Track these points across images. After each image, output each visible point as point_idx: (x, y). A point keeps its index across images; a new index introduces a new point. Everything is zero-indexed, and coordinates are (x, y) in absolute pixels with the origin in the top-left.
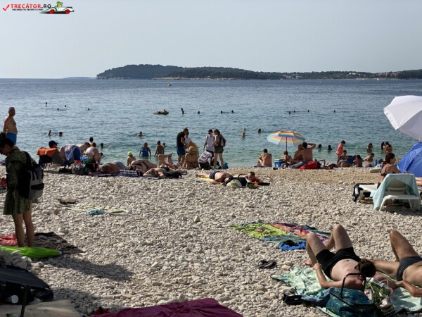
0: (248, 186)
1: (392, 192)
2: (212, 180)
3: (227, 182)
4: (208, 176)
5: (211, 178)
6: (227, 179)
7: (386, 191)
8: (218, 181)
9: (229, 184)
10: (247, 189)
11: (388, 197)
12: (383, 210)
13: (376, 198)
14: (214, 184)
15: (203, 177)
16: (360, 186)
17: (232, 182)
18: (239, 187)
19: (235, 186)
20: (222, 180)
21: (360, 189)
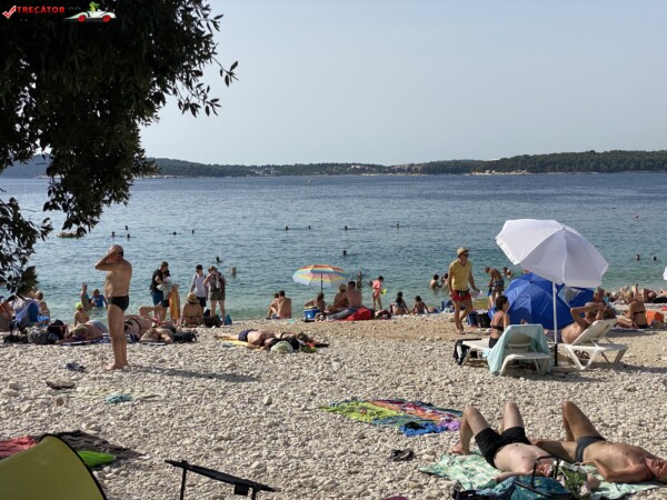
0: (302, 350)
1: (516, 350)
2: (246, 344)
3: (270, 346)
4: (237, 337)
5: (240, 339)
6: (268, 341)
7: (507, 349)
8: (255, 343)
9: (274, 348)
10: (302, 355)
11: (511, 357)
12: (504, 375)
13: (492, 359)
14: (252, 348)
15: (227, 338)
16: (464, 343)
17: (279, 344)
18: (289, 352)
19: (284, 351)
20: (261, 342)
21: (465, 348)
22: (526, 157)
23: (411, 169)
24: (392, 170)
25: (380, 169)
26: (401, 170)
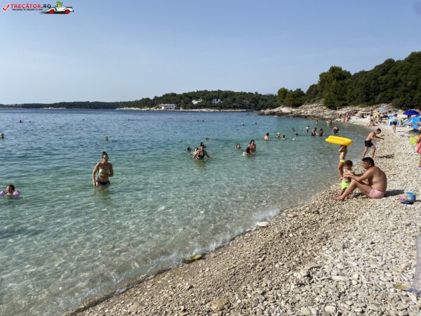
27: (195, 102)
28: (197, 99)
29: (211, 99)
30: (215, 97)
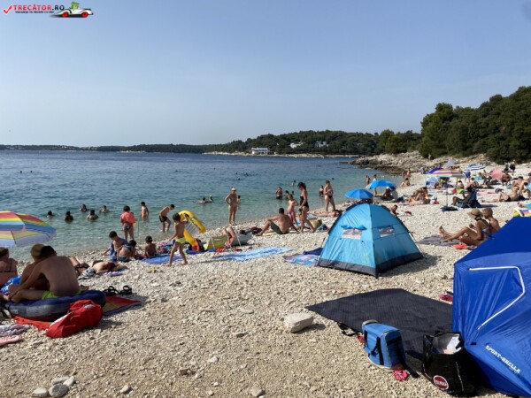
22: (144, 145)
23: (92, 149)
24: (82, 149)
25: (77, 149)
26: (87, 149)
27: (293, 146)
28: (296, 141)
29: (314, 142)
30: (320, 139)
